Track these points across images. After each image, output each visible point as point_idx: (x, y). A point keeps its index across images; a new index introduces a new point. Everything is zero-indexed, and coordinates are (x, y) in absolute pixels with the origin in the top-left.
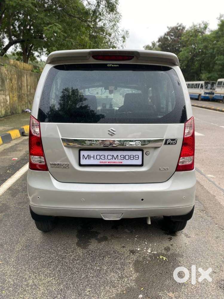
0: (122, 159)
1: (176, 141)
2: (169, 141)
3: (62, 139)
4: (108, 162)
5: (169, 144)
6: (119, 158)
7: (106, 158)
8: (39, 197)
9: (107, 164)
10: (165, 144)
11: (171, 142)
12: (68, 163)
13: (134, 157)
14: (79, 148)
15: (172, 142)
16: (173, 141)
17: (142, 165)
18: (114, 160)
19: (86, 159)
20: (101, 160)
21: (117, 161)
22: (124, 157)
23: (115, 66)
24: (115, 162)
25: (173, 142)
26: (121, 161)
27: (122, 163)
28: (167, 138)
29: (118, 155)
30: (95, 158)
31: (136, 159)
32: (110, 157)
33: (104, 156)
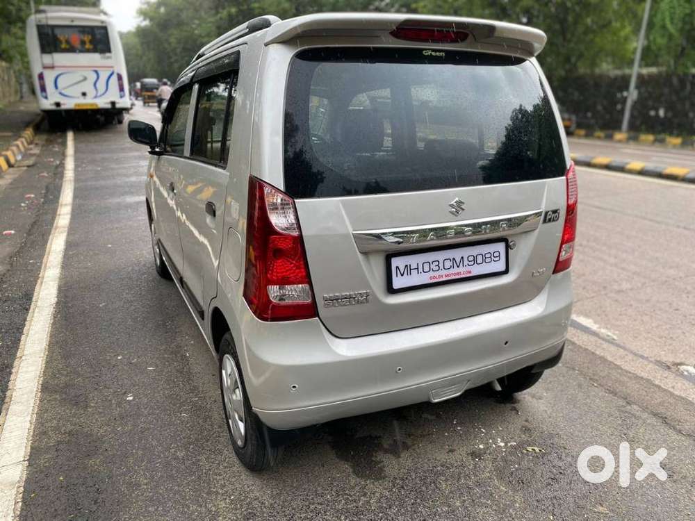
0: (470, 263)
1: (559, 214)
2: (550, 215)
3: (353, 235)
4: (446, 276)
5: (550, 220)
6: (466, 262)
7: (441, 265)
8: (294, 387)
9: (444, 279)
10: (545, 221)
11: (552, 217)
12: (368, 291)
13: (492, 257)
14: (386, 251)
15: (554, 217)
16: (555, 215)
17: (506, 272)
18: (456, 270)
19: (402, 275)
20: (432, 274)
21: (461, 269)
22: (475, 260)
24: (457, 274)
26: (468, 269)
27: (470, 272)
29: (462, 258)
30: (421, 270)
31: (496, 259)
32: (448, 264)
33: (437, 263)
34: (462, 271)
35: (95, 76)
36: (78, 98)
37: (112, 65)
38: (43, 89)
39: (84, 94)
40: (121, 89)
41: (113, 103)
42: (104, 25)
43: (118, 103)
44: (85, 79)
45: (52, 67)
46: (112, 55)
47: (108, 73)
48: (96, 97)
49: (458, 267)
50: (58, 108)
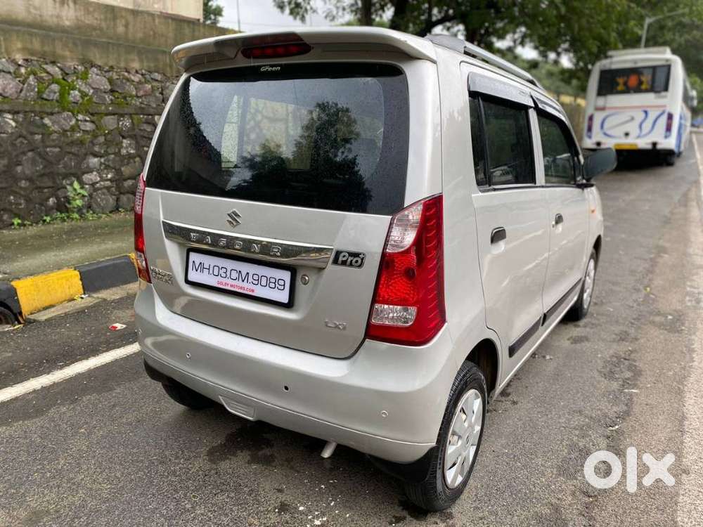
0: (254, 282)
1: (362, 259)
2: (344, 256)
3: (163, 222)
4: (232, 286)
5: (344, 263)
6: (250, 279)
7: (228, 273)
9: (230, 288)
10: (335, 261)
11: (349, 260)
12: (171, 274)
13: (277, 284)
15: (352, 261)
16: (354, 259)
17: (288, 305)
18: (240, 283)
19: (197, 271)
20: (219, 279)
21: (245, 284)
22: (258, 280)
23: (274, 69)
24: (241, 288)
25: (354, 261)
26: (251, 286)
27: (253, 291)
28: (341, 248)
29: (248, 273)
30: (211, 272)
31: (280, 287)
32: (234, 275)
33: (225, 270)
34: (246, 287)
35: (643, 115)
36: (620, 138)
37: (664, 104)
38: (590, 129)
39: (627, 134)
40: (669, 128)
41: (654, 144)
42: (668, 63)
43: (661, 144)
44: (633, 119)
45: (603, 109)
46: (669, 94)
47: (658, 113)
48: (639, 137)
49: (243, 281)
50: (599, 148)
